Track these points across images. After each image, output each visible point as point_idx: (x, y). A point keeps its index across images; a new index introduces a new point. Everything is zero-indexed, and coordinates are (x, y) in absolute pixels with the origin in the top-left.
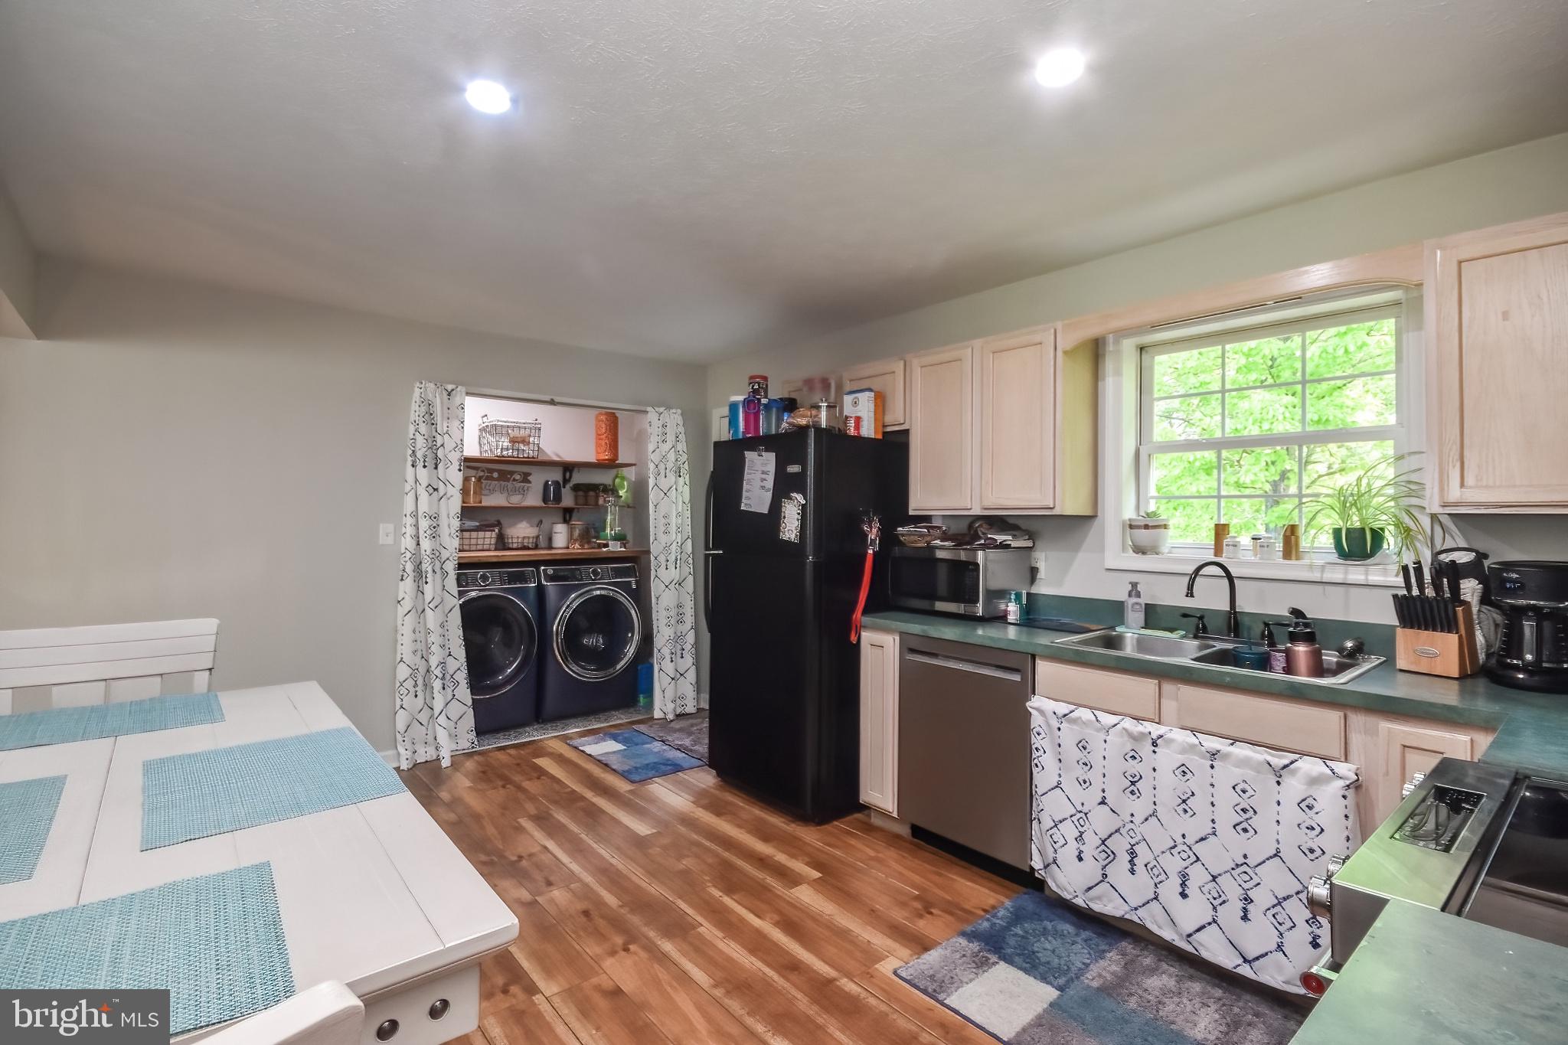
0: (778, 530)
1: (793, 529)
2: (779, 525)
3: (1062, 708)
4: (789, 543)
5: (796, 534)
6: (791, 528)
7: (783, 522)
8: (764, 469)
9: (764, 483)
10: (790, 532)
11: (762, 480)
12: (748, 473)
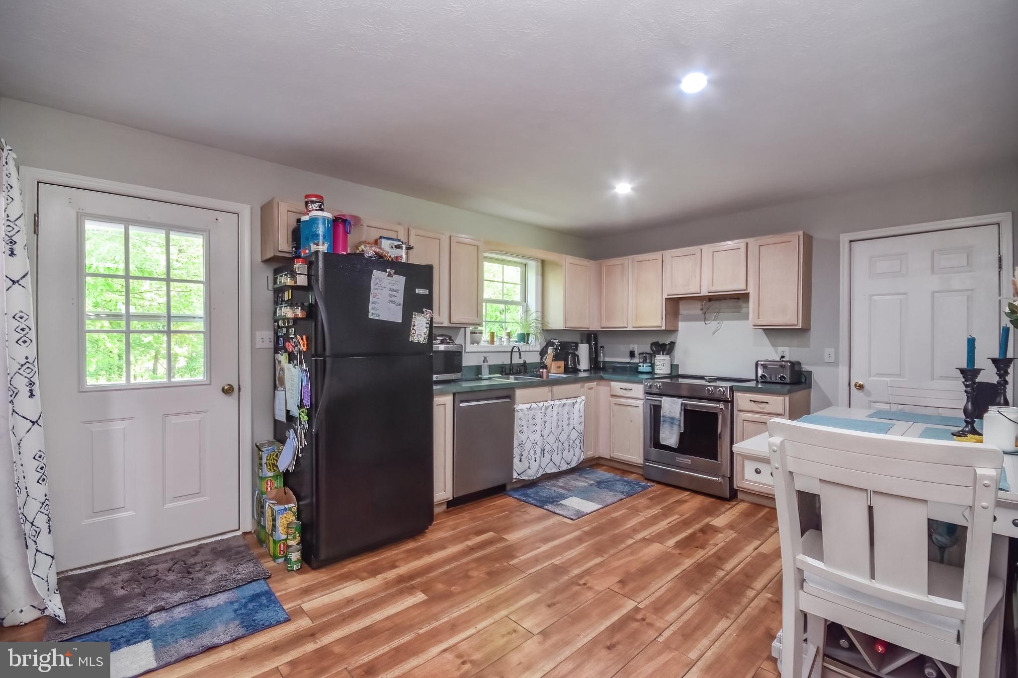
0: (409, 335)
1: (423, 334)
2: (409, 331)
3: (528, 406)
4: (418, 344)
5: (424, 338)
6: (420, 333)
7: (413, 329)
8: (392, 287)
9: (393, 299)
10: (419, 336)
11: (391, 296)
12: (375, 289)
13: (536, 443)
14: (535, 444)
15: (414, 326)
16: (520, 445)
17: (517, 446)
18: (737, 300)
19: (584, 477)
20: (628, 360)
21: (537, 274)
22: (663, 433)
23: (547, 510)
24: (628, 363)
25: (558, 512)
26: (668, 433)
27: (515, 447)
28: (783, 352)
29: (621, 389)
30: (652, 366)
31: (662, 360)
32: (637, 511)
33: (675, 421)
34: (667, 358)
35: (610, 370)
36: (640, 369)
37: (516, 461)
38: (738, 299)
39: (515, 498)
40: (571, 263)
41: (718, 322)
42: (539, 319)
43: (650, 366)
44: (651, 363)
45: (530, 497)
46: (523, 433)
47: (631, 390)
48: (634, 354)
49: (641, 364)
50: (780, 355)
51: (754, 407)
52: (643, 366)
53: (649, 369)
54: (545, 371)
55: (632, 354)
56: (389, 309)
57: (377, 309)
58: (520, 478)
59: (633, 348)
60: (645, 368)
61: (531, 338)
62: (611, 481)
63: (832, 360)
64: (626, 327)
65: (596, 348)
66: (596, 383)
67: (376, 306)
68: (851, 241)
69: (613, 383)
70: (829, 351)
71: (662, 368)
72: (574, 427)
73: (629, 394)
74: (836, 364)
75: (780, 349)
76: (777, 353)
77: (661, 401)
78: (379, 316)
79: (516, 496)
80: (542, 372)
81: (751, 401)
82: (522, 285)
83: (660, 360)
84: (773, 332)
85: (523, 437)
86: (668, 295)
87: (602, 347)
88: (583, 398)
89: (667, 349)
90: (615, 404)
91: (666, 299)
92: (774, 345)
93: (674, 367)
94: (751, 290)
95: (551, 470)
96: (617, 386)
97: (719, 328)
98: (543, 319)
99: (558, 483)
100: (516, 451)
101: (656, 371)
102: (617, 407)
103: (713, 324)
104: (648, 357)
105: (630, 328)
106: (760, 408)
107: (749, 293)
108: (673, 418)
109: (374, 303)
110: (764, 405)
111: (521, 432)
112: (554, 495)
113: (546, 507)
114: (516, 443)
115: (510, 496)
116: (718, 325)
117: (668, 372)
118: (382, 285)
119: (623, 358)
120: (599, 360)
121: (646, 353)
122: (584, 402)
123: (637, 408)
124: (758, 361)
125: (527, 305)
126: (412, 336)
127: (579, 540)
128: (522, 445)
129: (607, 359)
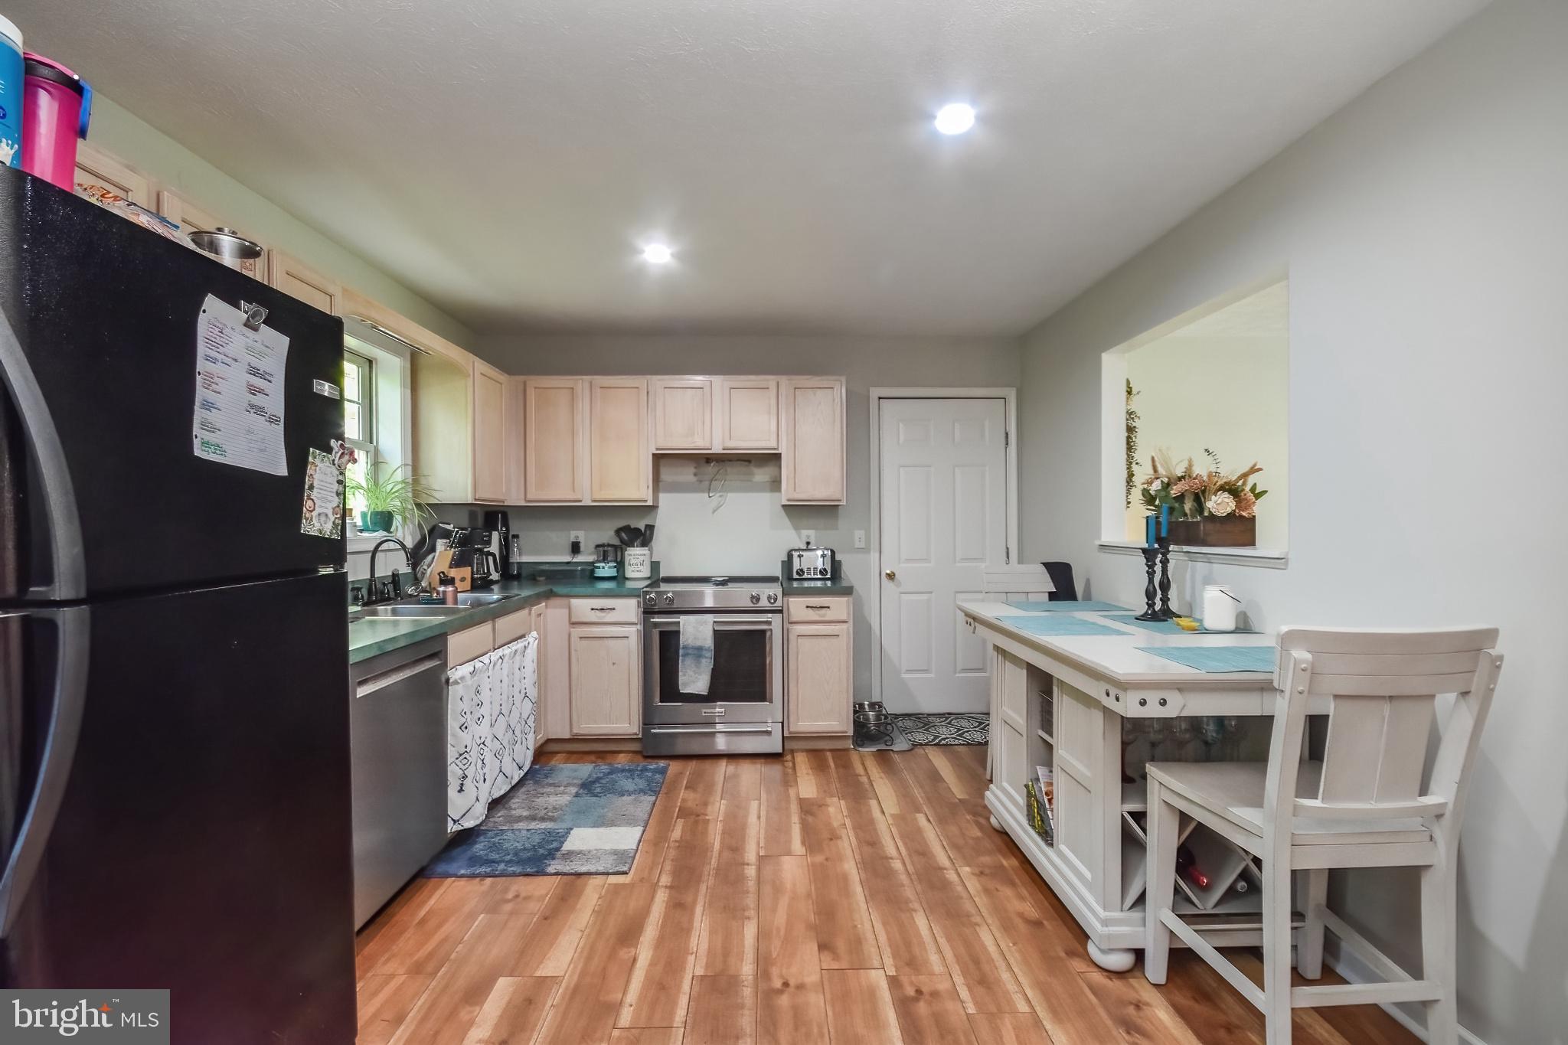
0: (300, 516)
1: (330, 512)
2: (302, 502)
3: (470, 667)
4: (319, 542)
5: (334, 523)
6: (325, 511)
7: (309, 498)
8: (255, 363)
9: (259, 400)
10: (323, 519)
11: (253, 390)
12: (208, 358)
13: (483, 743)
14: (482, 746)
15: (311, 487)
16: (461, 755)
17: (454, 759)
18: (747, 463)
19: (550, 785)
20: (567, 558)
21: (403, 386)
22: (685, 675)
23: (557, 874)
24: (568, 563)
25: (584, 869)
26: (691, 673)
27: (449, 763)
28: (808, 537)
29: (592, 609)
30: (620, 565)
31: (641, 555)
32: (698, 816)
33: (704, 652)
34: (645, 551)
35: (542, 579)
36: (599, 573)
37: (452, 792)
38: (749, 461)
39: (462, 876)
40: (481, 374)
41: (721, 494)
42: (410, 480)
43: (615, 567)
44: (616, 561)
45: (498, 862)
46: (466, 728)
47: (614, 609)
48: (579, 547)
49: (601, 565)
50: (805, 540)
51: (813, 615)
52: (603, 568)
53: (613, 572)
54: (450, 589)
55: (575, 548)
56: (249, 432)
57: (213, 430)
58: (461, 828)
59: (577, 537)
60: (606, 570)
61: (397, 520)
62: (598, 780)
63: (862, 545)
64: (580, 501)
65: (506, 539)
66: (544, 604)
67: (213, 416)
68: (880, 398)
69: (574, 602)
70: (859, 534)
71: (641, 568)
72: (526, 693)
73: (609, 617)
74: (866, 550)
75: (805, 533)
76: (800, 537)
77: (679, 623)
78: (224, 452)
79: (463, 872)
80: (444, 592)
81: (807, 607)
82: (362, 405)
83: (638, 555)
84: (799, 511)
85: (466, 738)
86: (657, 449)
87: (516, 536)
88: (534, 634)
89: (643, 537)
90: (581, 638)
91: (654, 455)
92: (797, 528)
93: (655, 566)
94: (782, 450)
95: (500, 790)
96: (583, 606)
97: (721, 503)
98: (416, 481)
99: (516, 813)
100: (453, 771)
101: (629, 574)
102: (585, 642)
103: (716, 498)
104: (614, 552)
105: (587, 502)
106: (820, 616)
107: (780, 454)
108: (700, 649)
109: (208, 406)
110: (823, 611)
111: (463, 728)
112: (537, 839)
113: (551, 869)
114: (451, 754)
115: (447, 876)
116: (720, 499)
117: (648, 574)
118: (227, 350)
119: (554, 554)
120: (511, 561)
121: (609, 545)
122: (537, 641)
123: (625, 641)
124: (792, 550)
125: (376, 449)
126: (307, 519)
127: (679, 906)
128: (466, 755)
129: (525, 559)
